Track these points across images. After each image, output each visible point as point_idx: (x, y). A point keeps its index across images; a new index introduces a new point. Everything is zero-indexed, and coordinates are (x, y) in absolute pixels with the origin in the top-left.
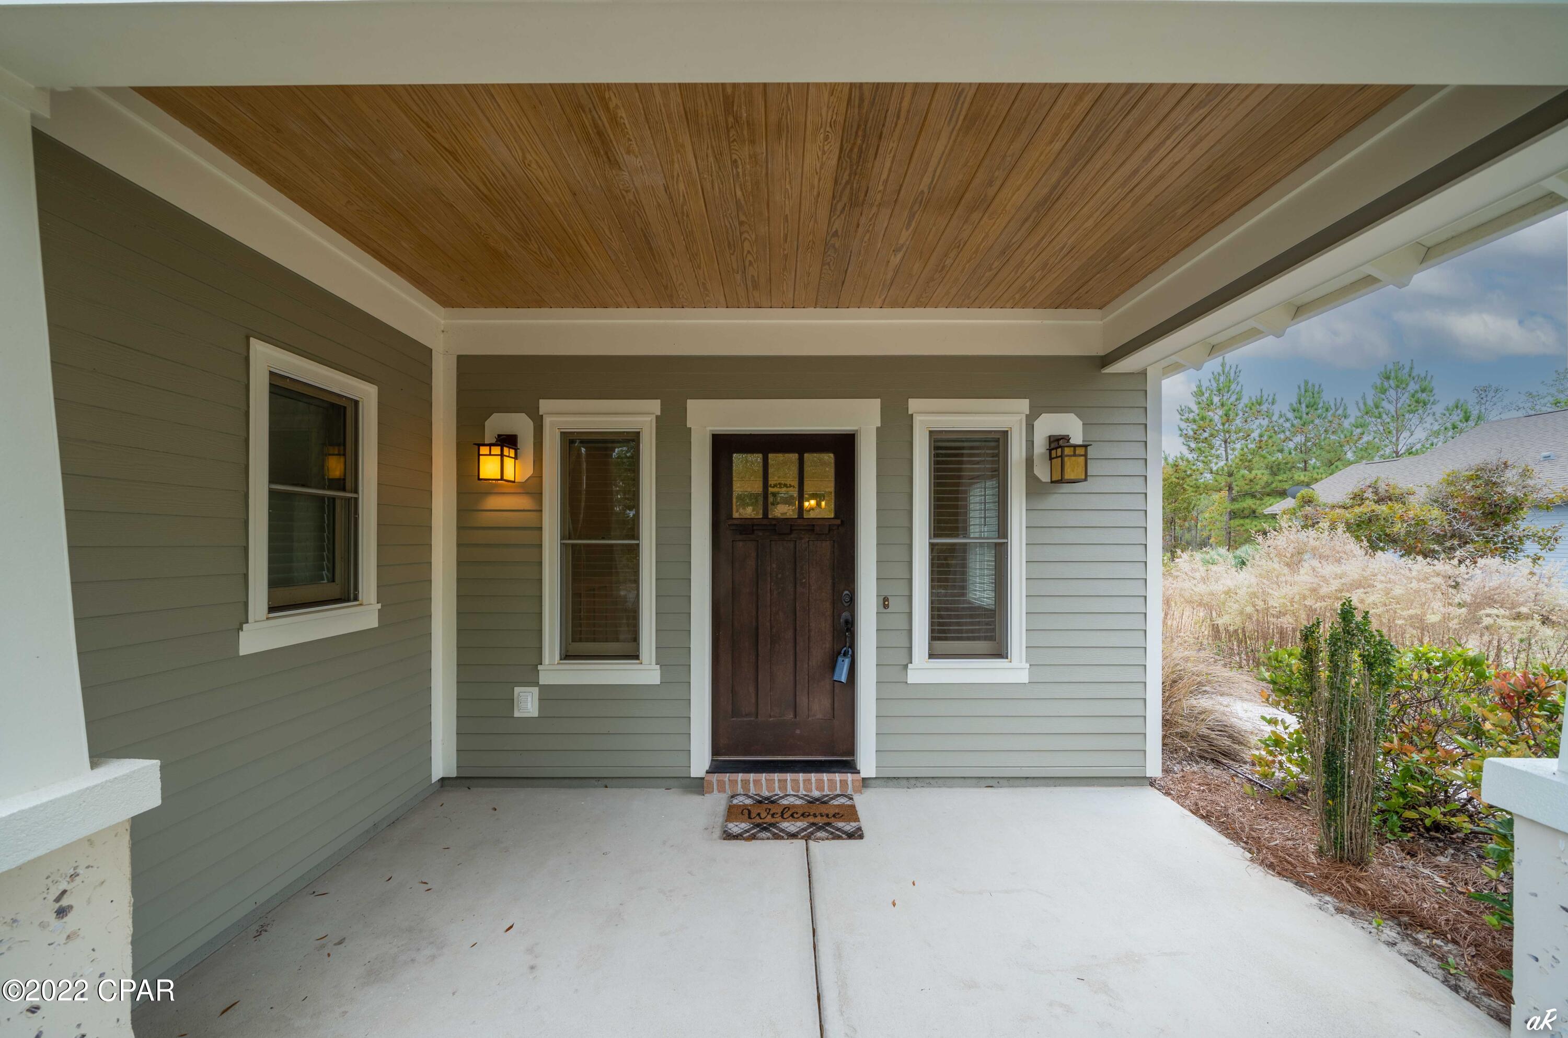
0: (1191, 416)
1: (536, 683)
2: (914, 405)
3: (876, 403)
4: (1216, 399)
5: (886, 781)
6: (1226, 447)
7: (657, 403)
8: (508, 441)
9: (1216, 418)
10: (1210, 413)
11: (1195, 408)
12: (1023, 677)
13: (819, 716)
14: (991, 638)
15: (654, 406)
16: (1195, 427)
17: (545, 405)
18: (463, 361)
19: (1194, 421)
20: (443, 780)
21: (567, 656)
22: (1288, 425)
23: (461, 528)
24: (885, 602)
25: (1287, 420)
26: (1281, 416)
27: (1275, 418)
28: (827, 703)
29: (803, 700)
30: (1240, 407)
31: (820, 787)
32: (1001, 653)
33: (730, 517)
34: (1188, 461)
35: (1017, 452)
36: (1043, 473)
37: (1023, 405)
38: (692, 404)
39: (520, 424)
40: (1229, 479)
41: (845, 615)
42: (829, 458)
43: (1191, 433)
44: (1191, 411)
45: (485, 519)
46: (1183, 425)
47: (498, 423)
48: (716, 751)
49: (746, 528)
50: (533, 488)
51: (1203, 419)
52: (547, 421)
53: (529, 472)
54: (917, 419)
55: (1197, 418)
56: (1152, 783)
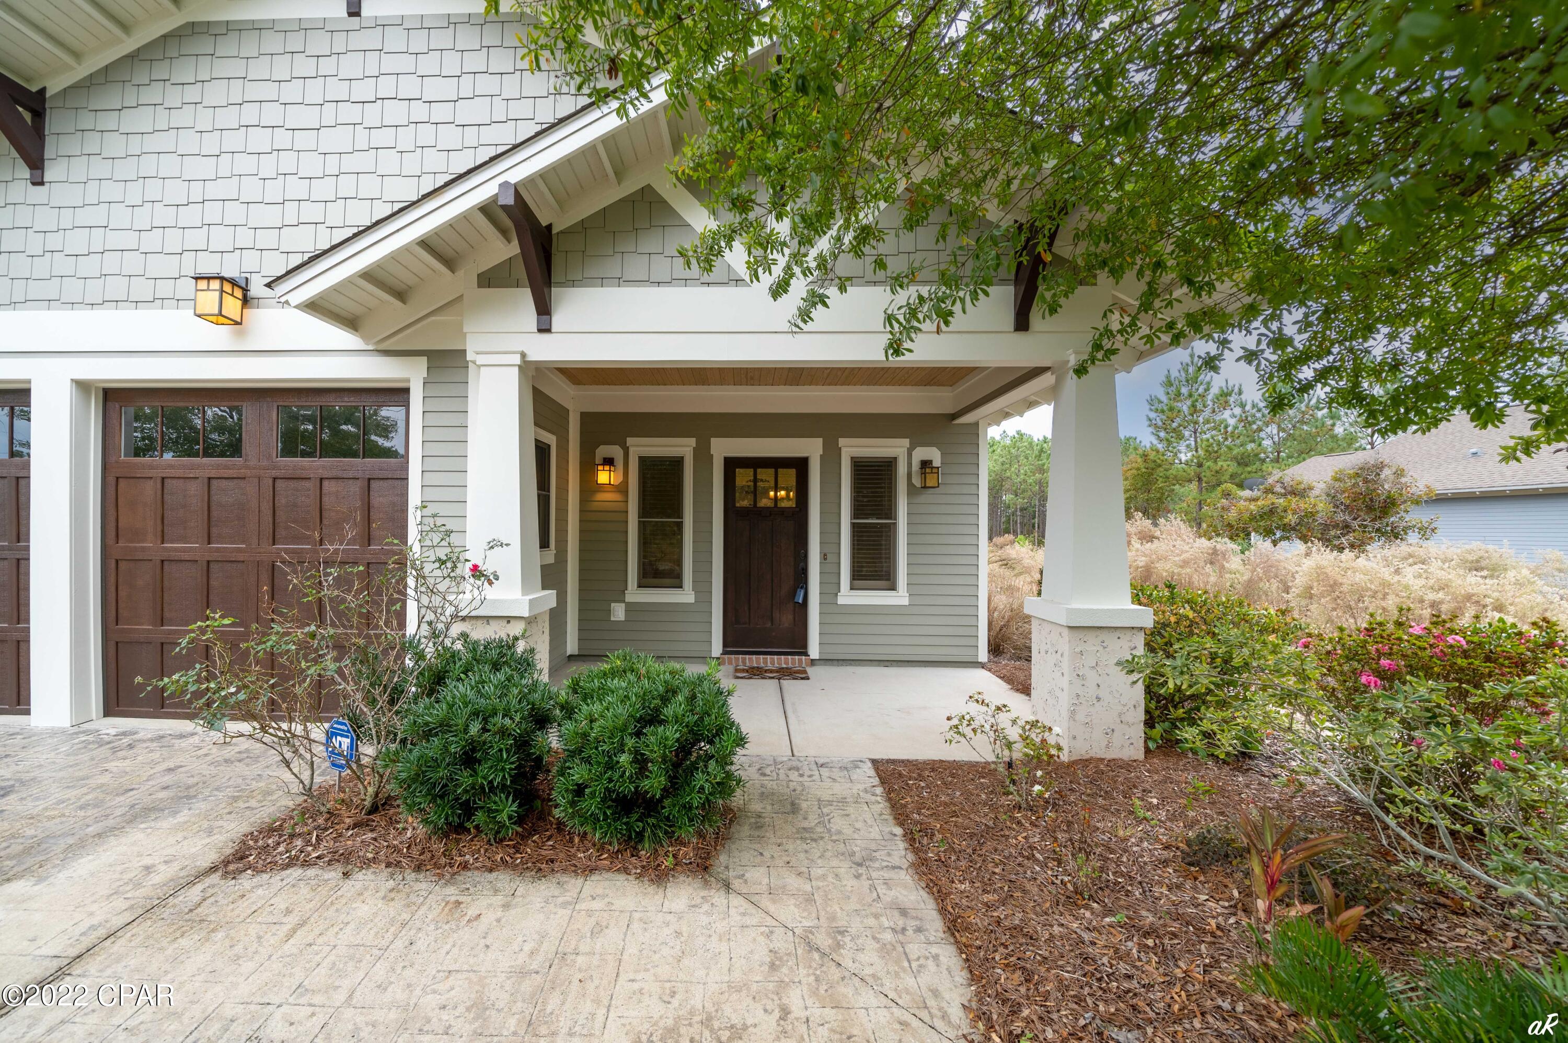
0: (1160, 407)
1: (624, 601)
2: (842, 442)
3: (820, 441)
4: (1184, 390)
5: (825, 661)
6: (1196, 438)
7: (694, 440)
8: (609, 462)
9: (1185, 408)
10: (1179, 404)
11: (1164, 398)
12: (905, 601)
13: (786, 625)
14: (889, 580)
15: (692, 442)
16: (1164, 417)
17: (630, 441)
18: (583, 415)
19: (1163, 411)
20: (570, 656)
21: (640, 586)
22: (1259, 415)
23: (581, 511)
24: (824, 557)
25: (1259, 410)
26: (1254, 406)
27: (1248, 408)
28: (791, 617)
29: (776, 615)
30: (1210, 397)
31: (786, 663)
32: (893, 588)
33: (734, 505)
34: (1158, 452)
35: (902, 470)
36: (917, 482)
37: (906, 442)
38: (713, 441)
39: (615, 451)
40: (1198, 470)
41: (802, 564)
42: (793, 472)
43: (1160, 423)
44: (1160, 402)
45: (595, 506)
46: (1153, 415)
47: (603, 451)
48: (725, 645)
49: (745, 513)
50: (622, 488)
51: (1171, 409)
52: (631, 450)
53: (621, 479)
54: (844, 450)
55: (1165, 408)
56: (982, 666)
